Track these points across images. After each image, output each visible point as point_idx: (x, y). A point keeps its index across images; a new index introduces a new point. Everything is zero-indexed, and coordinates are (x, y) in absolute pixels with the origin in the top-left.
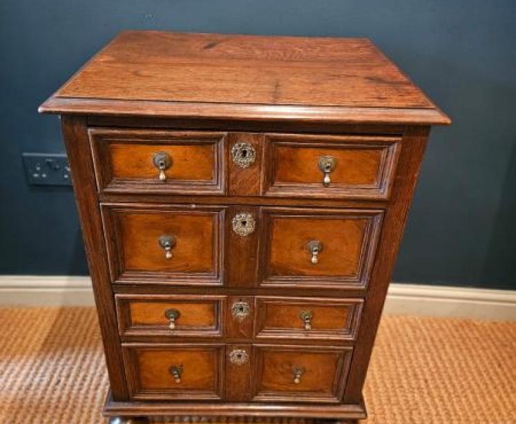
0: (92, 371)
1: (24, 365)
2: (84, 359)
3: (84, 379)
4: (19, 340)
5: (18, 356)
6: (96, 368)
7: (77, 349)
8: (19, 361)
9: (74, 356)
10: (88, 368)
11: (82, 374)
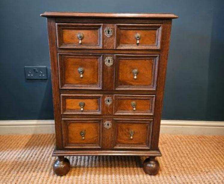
0: (46, 153)
1: (18, 151)
2: (43, 149)
3: (43, 155)
4: (16, 144)
5: (15, 149)
6: (48, 152)
7: (39, 146)
8: (15, 150)
9: (38, 148)
10: (45, 151)
11: (42, 154)
